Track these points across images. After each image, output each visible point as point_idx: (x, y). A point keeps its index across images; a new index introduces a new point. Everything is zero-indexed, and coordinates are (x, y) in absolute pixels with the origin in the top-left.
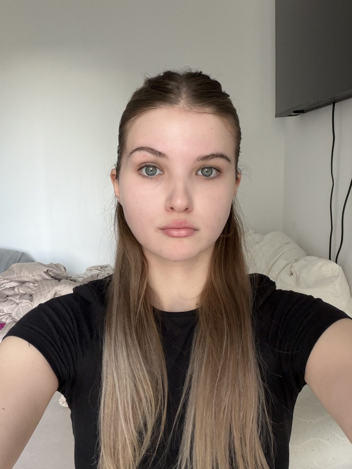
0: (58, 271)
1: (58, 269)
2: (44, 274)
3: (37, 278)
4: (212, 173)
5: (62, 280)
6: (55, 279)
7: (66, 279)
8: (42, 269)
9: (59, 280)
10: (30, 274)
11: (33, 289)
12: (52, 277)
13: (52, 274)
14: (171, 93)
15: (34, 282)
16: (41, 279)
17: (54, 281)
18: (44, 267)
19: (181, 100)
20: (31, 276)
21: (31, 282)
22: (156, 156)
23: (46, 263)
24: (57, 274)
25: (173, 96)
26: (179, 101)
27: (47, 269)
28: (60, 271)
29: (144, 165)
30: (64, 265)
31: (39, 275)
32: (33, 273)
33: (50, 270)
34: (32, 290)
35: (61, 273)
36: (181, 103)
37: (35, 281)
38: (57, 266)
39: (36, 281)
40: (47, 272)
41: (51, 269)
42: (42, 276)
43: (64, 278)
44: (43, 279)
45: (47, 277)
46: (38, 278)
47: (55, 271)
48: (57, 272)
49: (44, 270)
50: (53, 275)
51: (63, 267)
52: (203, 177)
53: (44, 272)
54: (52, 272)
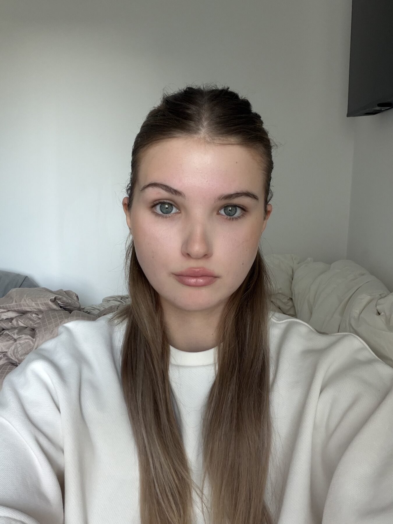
0: (69, 300)
1: (69, 298)
2: (50, 303)
3: (41, 308)
4: (236, 212)
5: (72, 311)
6: (65, 309)
7: (78, 310)
8: (48, 296)
9: (70, 311)
10: (33, 303)
11: (36, 321)
12: (61, 307)
13: (61, 303)
14: (191, 120)
15: (37, 313)
16: (47, 309)
17: (63, 312)
18: (50, 294)
19: (202, 128)
20: (33, 304)
21: (34, 313)
22: (171, 193)
23: (53, 290)
24: (67, 303)
25: (192, 124)
26: (199, 129)
27: (55, 296)
28: (71, 300)
29: (157, 202)
30: (76, 293)
31: (45, 303)
32: (37, 302)
33: (58, 298)
34: (34, 323)
35: (72, 302)
36: (202, 132)
37: (39, 311)
38: (68, 293)
39: (41, 312)
40: (54, 301)
41: (60, 297)
42: (48, 305)
43: (75, 309)
44: (49, 309)
45: (55, 307)
46: (43, 308)
47: (65, 299)
48: (67, 301)
49: (51, 298)
50: (63, 305)
51: (75, 295)
52: (226, 216)
53: (51, 300)
54: (62, 301)
